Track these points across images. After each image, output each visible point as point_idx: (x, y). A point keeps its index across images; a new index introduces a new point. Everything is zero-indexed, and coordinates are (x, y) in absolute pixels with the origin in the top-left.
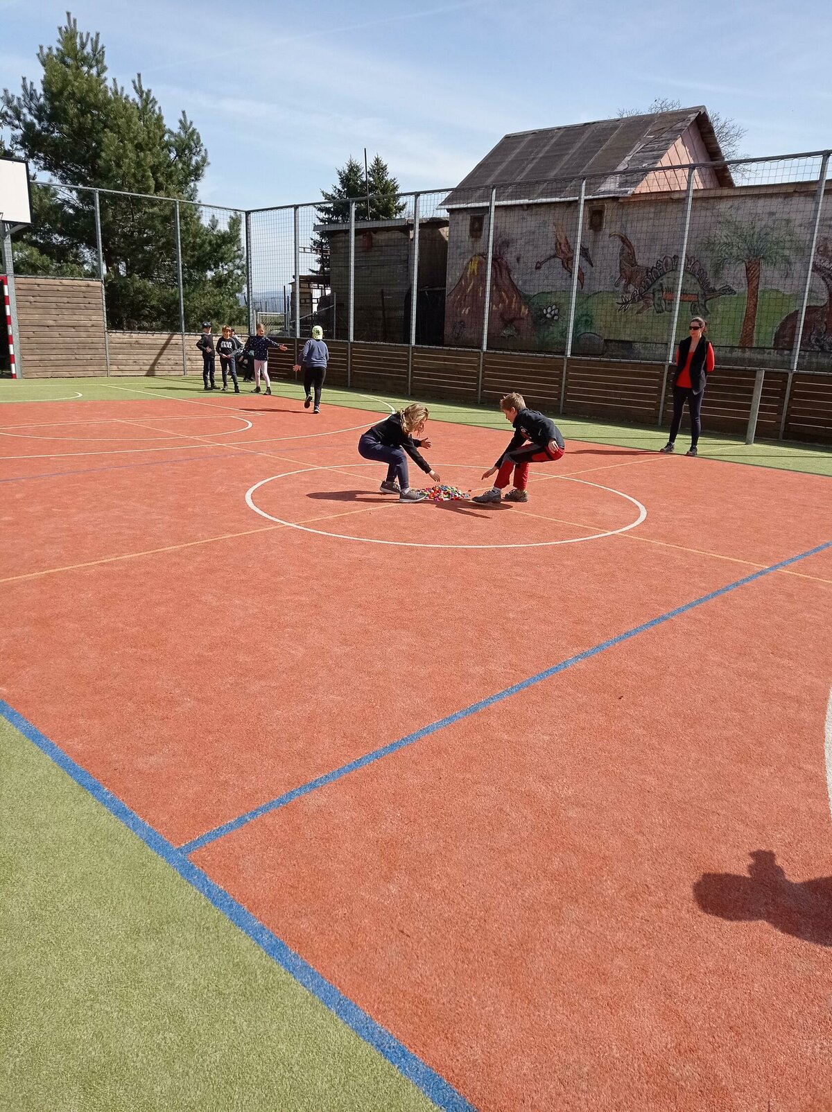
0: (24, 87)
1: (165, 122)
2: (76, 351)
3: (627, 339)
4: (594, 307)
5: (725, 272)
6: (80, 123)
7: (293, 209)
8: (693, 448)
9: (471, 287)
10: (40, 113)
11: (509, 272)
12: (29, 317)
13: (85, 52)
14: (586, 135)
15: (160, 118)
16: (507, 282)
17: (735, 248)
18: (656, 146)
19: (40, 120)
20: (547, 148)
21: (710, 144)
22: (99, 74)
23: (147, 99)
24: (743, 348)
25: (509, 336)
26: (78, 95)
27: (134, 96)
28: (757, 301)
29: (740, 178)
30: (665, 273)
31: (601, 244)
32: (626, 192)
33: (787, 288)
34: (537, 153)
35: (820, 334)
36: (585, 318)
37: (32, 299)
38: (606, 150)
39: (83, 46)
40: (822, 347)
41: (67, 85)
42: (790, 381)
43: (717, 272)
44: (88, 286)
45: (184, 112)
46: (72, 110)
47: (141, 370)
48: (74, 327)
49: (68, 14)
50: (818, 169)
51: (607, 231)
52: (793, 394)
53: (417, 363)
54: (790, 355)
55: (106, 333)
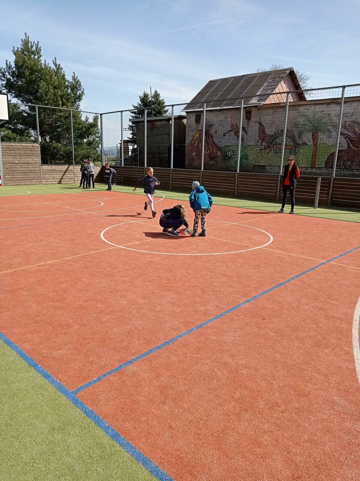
0: (7, 64)
1: (66, 77)
2: (27, 174)
3: (263, 165)
4: (248, 151)
5: (303, 136)
6: (30, 78)
7: (120, 113)
8: (292, 210)
9: (196, 144)
10: (13, 74)
11: (212, 137)
12: (7, 160)
13: (33, 49)
14: (244, 80)
15: (64, 76)
16: (211, 142)
17: (307, 126)
18: (273, 84)
19: (13, 77)
20: (227, 86)
21: (296, 83)
22: (38, 58)
23: (59, 68)
24: (312, 168)
25: (213, 164)
26: (29, 67)
27: (53, 67)
28: (317, 148)
29: (309, 97)
30: (278, 137)
31: (251, 125)
32: (261, 104)
33: (330, 142)
34: (223, 88)
35: (344, 161)
36: (244, 156)
37: (9, 152)
38: (252, 86)
39: (32, 47)
40: (345, 167)
41: (25, 63)
42: (332, 181)
43: (300, 136)
44: (33, 146)
45: (74, 73)
46: (27, 73)
47: (56, 181)
48: (27, 164)
49: (26, 34)
50: (341, 93)
51: (253, 120)
52: (333, 187)
53: (174, 176)
54: (332, 170)
55: (41, 166)
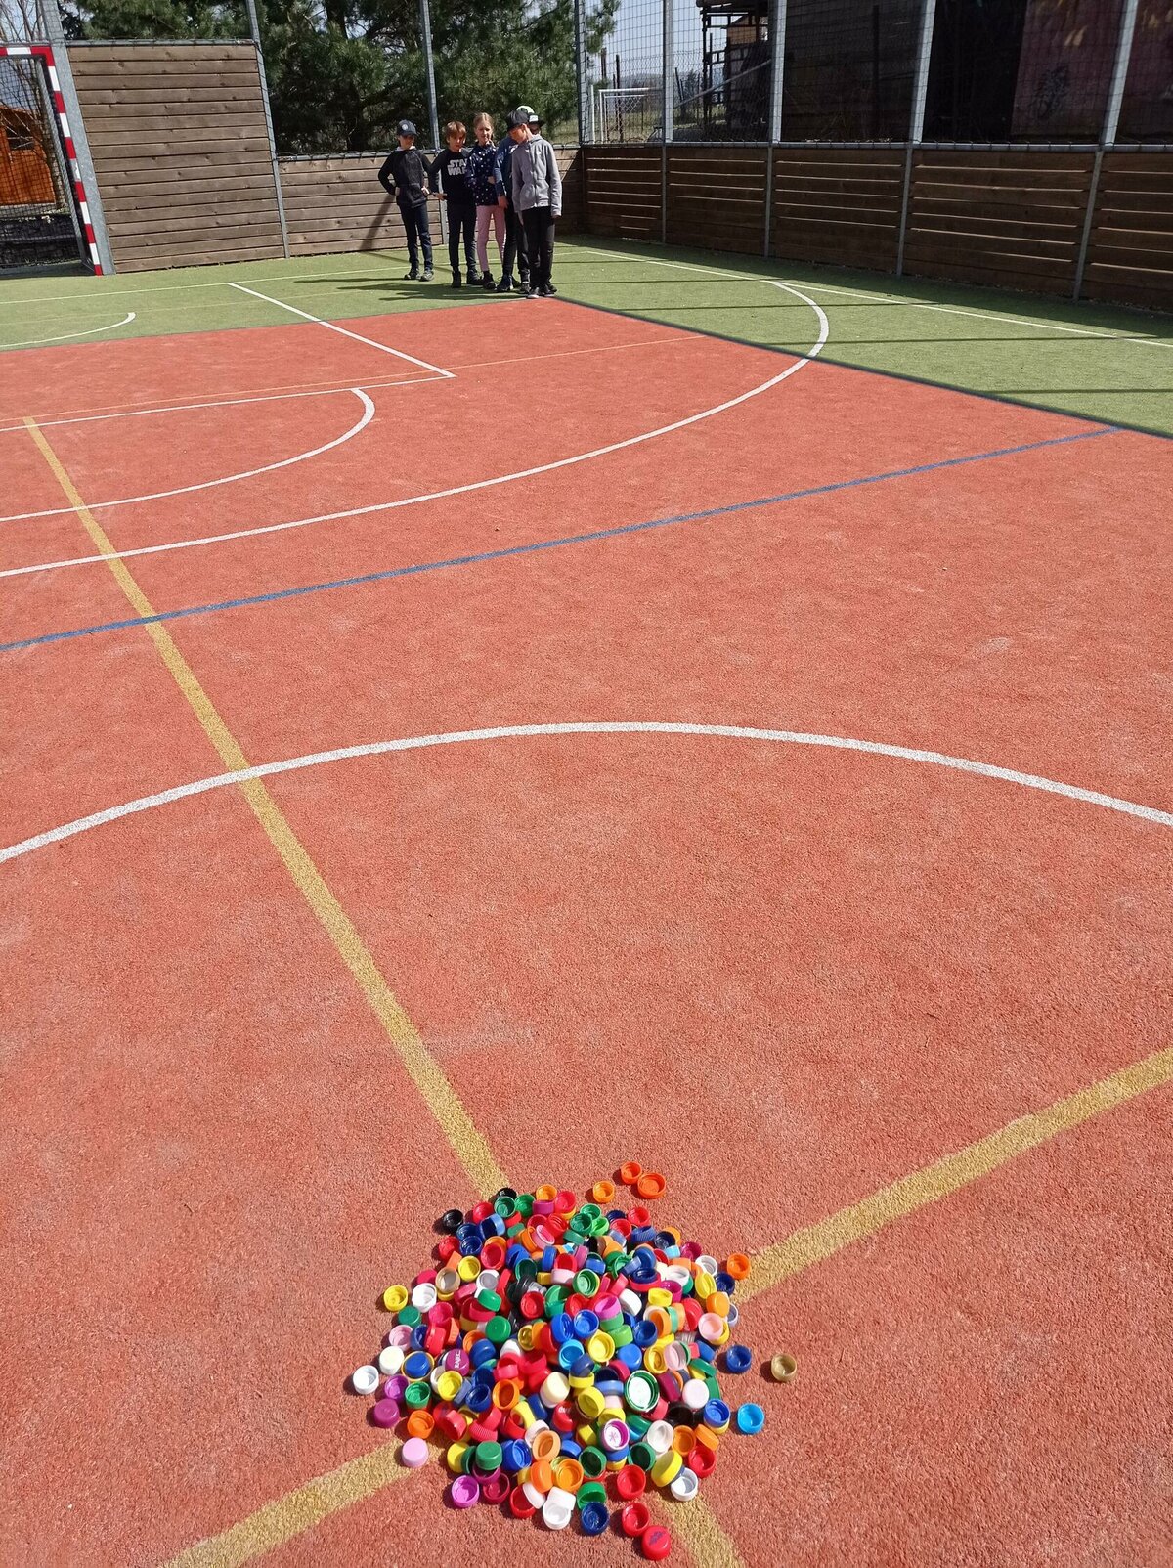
2: (216, 208)
44: (229, 58)
47: (350, 238)
48: (207, 155)
55: (275, 164)
